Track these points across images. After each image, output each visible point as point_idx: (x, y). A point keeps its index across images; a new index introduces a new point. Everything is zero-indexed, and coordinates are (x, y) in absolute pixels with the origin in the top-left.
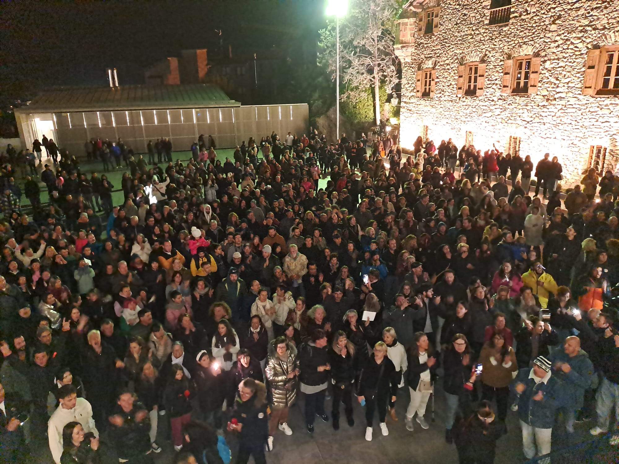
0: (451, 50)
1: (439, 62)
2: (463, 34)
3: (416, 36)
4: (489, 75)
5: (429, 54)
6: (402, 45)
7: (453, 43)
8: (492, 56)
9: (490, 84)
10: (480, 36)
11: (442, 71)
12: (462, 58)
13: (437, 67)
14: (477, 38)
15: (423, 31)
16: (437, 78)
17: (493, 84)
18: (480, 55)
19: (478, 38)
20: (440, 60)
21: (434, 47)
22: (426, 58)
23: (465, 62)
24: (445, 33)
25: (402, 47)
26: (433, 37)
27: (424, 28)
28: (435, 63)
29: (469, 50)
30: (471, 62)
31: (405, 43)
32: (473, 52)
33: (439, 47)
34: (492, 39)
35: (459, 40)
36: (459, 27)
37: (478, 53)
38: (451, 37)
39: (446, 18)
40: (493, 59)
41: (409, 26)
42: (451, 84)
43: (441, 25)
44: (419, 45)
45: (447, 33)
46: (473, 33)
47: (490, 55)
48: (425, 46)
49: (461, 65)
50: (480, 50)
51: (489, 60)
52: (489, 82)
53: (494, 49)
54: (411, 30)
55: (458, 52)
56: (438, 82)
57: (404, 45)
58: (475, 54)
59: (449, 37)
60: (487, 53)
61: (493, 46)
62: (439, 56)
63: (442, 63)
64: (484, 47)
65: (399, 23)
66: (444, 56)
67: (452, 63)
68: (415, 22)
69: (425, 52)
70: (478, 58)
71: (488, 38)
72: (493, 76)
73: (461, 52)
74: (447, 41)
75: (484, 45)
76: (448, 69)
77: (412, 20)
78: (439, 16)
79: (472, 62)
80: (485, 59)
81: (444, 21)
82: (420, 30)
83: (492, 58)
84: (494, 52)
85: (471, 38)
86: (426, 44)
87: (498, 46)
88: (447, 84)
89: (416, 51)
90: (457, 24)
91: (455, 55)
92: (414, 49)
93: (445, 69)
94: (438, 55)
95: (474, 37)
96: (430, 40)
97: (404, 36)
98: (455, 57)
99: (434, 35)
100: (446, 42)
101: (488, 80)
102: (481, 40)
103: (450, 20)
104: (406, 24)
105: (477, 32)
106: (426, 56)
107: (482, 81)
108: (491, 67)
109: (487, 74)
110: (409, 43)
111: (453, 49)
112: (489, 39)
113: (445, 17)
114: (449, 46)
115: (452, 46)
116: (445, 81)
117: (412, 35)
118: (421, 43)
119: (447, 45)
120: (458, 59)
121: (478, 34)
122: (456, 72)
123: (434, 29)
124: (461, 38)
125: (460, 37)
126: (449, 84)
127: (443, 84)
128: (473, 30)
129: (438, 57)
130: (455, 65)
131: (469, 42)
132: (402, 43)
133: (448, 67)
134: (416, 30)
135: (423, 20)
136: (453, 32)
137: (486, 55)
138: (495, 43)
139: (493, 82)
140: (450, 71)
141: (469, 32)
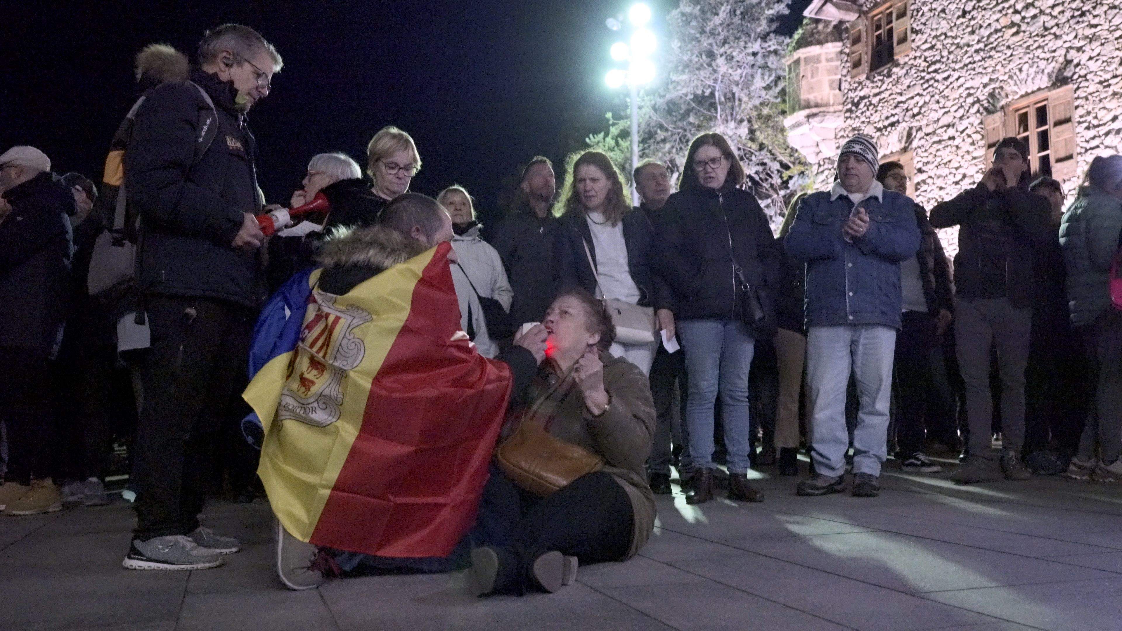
0: (956, 85)
1: (920, 129)
2: (985, 32)
3: (845, 86)
4: (1089, 113)
5: (887, 118)
6: (807, 112)
7: (957, 66)
8: (1091, 58)
9: (1093, 138)
10: (1043, 18)
11: (933, 150)
12: (992, 95)
13: (915, 144)
14: (1032, 29)
15: (865, 66)
16: (920, 171)
17: (1107, 134)
18: (1049, 69)
19: (1036, 27)
20: (924, 123)
21: (901, 94)
22: (879, 130)
23: (1003, 102)
24: (932, 47)
25: (808, 117)
26: (895, 70)
27: (866, 59)
28: (909, 135)
29: (1012, 65)
30: (1022, 96)
31: (817, 106)
32: (1025, 67)
33: (918, 90)
34: (1083, 14)
35: (977, 51)
36: (973, 18)
37: (1042, 64)
38: (950, 53)
39: (931, 10)
40: (1093, 66)
41: (823, 65)
42: (964, 176)
43: (916, 32)
44: (857, 105)
45: (939, 46)
46: (1017, 18)
47: (1083, 58)
48: (875, 100)
49: (989, 111)
50: (1048, 55)
51: (1083, 72)
52: (1092, 133)
53: (1091, 39)
54: (830, 72)
55: (978, 82)
56: (924, 182)
57: (815, 110)
58: (1032, 71)
59: (945, 53)
60: (1073, 54)
61: (1089, 32)
62: (919, 113)
63: (930, 130)
64: (1060, 43)
65: (797, 62)
66: (936, 106)
67: (961, 118)
68: (841, 52)
69: (875, 118)
70: (1045, 78)
71: (1068, 14)
72: (1101, 114)
73: (986, 80)
74: (938, 66)
75: (1056, 37)
76: (953, 138)
77: (832, 48)
78: (909, 13)
79: (1027, 94)
80: (1068, 73)
81: (923, 20)
82: (856, 65)
83: (1091, 63)
84: (1095, 44)
85: (1014, 35)
86: (876, 95)
87: (1106, 26)
88: (951, 179)
89: (849, 121)
90: (965, 13)
91: (969, 95)
92: (842, 118)
93: (940, 142)
94: (916, 110)
95: (1023, 27)
96: (887, 81)
97: (811, 89)
98: (970, 100)
99: (897, 65)
100: (936, 71)
101: (1088, 128)
102: (1046, 29)
103: (943, 11)
104: (816, 60)
105: (1032, 11)
106: (880, 125)
107: (1067, 135)
108: (1092, 88)
109: (1081, 111)
110: (827, 105)
111: (962, 80)
112: (1073, 17)
113: (925, 9)
114: (946, 79)
115: (956, 75)
116: (946, 171)
117: (836, 85)
118: (862, 98)
119: (939, 77)
120: (978, 101)
121: (1034, 17)
122: (978, 137)
123: (897, 49)
124: (981, 45)
125: (979, 41)
126: (959, 177)
127: (940, 182)
128: (1016, 12)
129: (914, 116)
130: (972, 119)
131: (1009, 47)
132: (808, 106)
133: (951, 132)
134: (845, 72)
135: (864, 39)
136: (955, 37)
137: (1068, 62)
138: (1094, 22)
139: (1103, 130)
140: (957, 142)
141: (1004, 22)
